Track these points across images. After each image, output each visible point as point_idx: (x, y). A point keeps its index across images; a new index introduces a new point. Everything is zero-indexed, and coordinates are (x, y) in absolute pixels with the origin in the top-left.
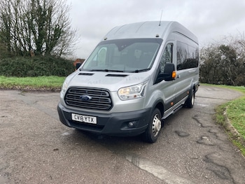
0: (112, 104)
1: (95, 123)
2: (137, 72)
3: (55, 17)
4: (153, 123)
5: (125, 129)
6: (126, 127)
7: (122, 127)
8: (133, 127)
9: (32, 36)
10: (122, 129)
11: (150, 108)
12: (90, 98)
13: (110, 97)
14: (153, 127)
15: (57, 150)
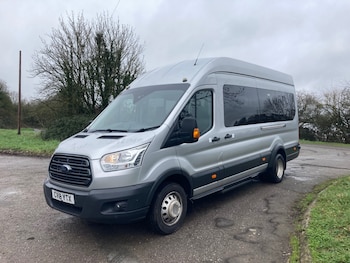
0: (91, 177)
1: (73, 202)
2: (143, 130)
3: (124, 62)
4: (164, 205)
5: (108, 212)
6: (110, 210)
7: (103, 209)
8: (120, 210)
9: (96, 88)
10: (104, 213)
11: (153, 183)
12: (69, 168)
13: (89, 167)
14: (163, 211)
15: (33, 238)
